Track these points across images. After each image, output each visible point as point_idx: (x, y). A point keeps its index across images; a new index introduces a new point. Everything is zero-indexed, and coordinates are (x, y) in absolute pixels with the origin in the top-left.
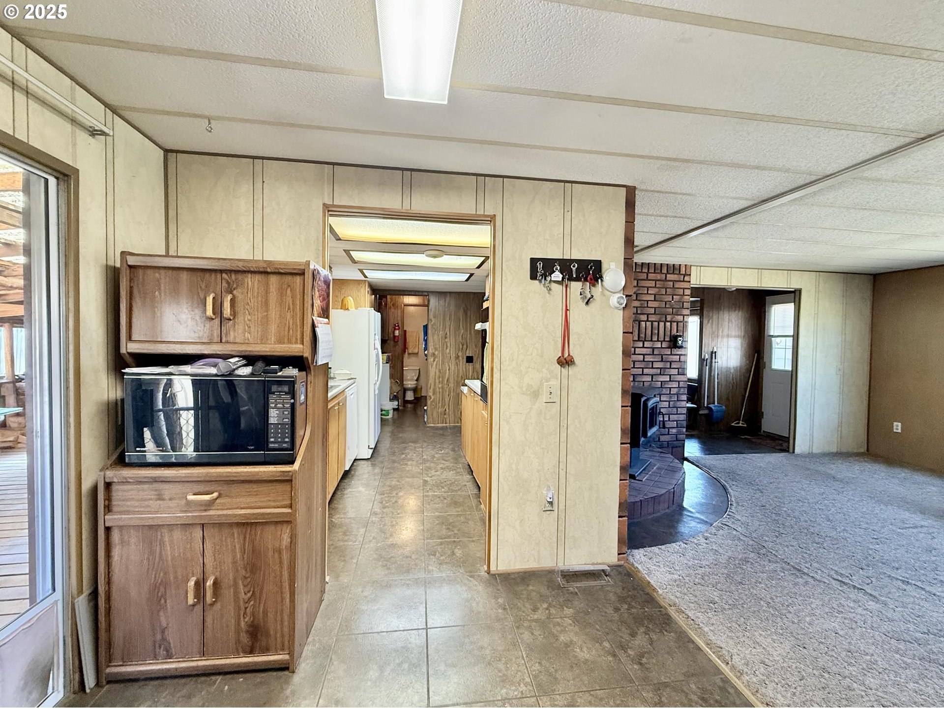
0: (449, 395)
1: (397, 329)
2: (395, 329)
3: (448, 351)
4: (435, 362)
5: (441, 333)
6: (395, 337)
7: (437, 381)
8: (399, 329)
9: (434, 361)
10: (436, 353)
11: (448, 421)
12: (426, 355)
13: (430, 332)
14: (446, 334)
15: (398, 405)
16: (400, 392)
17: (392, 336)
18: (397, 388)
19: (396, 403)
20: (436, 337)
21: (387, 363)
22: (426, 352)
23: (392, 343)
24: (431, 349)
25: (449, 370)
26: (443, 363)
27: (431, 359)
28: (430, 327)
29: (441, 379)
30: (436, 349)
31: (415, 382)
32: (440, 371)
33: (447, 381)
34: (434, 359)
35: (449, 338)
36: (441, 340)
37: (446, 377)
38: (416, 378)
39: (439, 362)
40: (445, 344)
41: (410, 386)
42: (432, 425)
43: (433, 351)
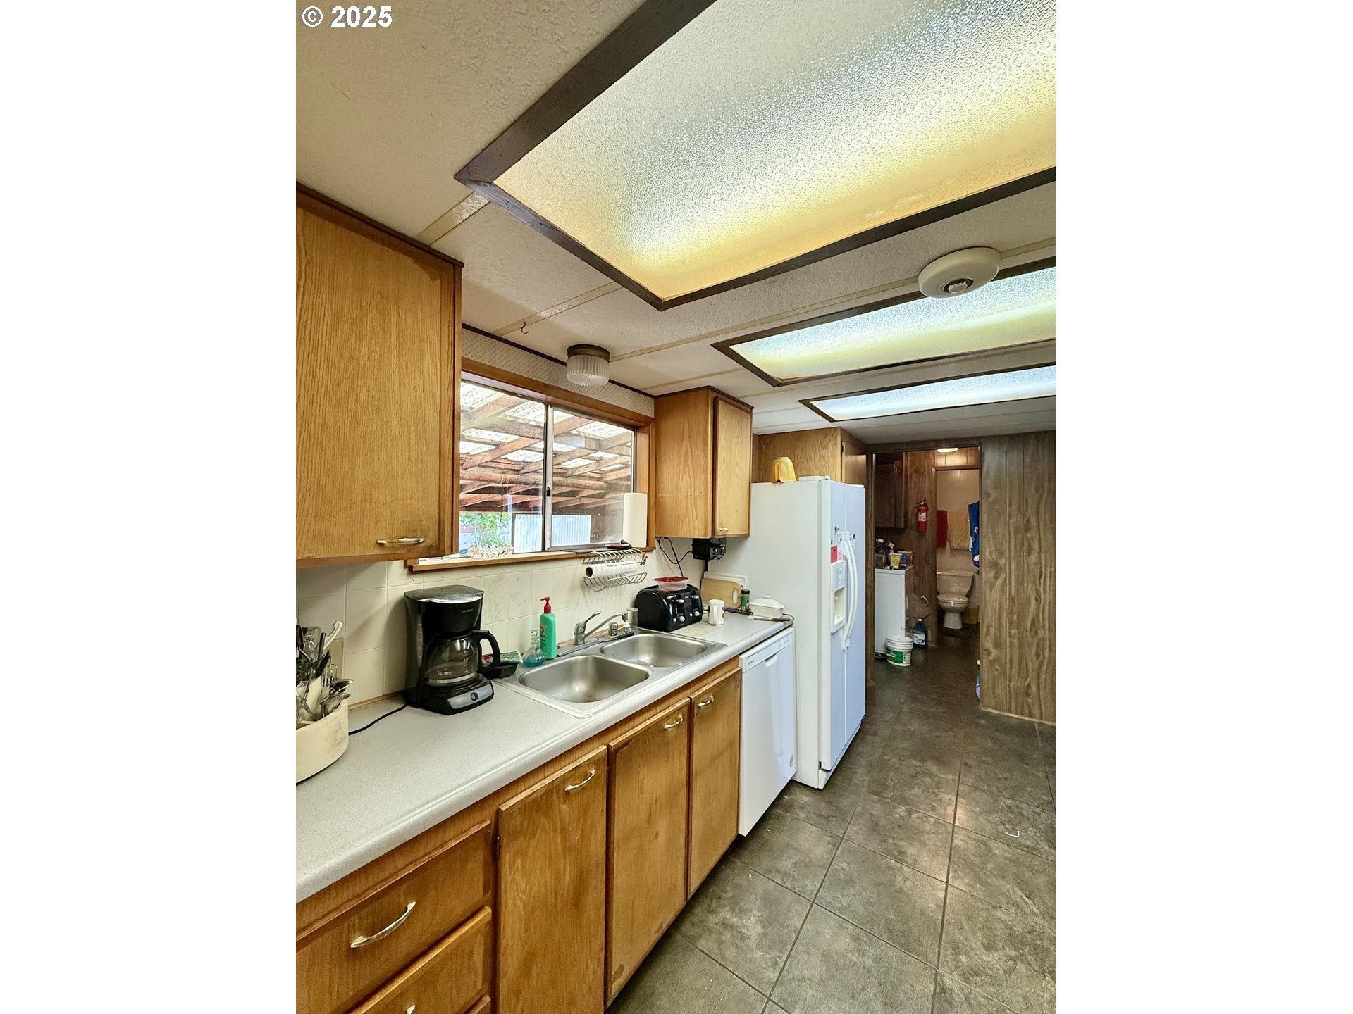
0: (1037, 655)
1: (923, 511)
2: (919, 511)
3: (1033, 558)
4: (999, 581)
5: (1013, 519)
6: (919, 523)
7: (1005, 622)
8: (926, 511)
9: (996, 577)
10: (1002, 562)
11: (1036, 712)
12: (976, 564)
13: (984, 518)
14: (1028, 522)
15: (926, 640)
16: (929, 619)
17: (914, 522)
18: (922, 611)
19: (922, 637)
20: (1000, 529)
21: (901, 568)
22: (976, 559)
23: (915, 533)
24: (988, 553)
25: (1036, 600)
26: (1020, 583)
27: (988, 574)
28: (984, 508)
29: (1015, 618)
30: (1001, 554)
31: (966, 599)
32: (1012, 600)
33: (1033, 624)
34: (996, 573)
35: (1035, 530)
36: (1016, 533)
37: (1031, 616)
38: (966, 590)
39: (1010, 580)
40: (1026, 544)
41: (952, 605)
42: (994, 711)
43: (995, 557)
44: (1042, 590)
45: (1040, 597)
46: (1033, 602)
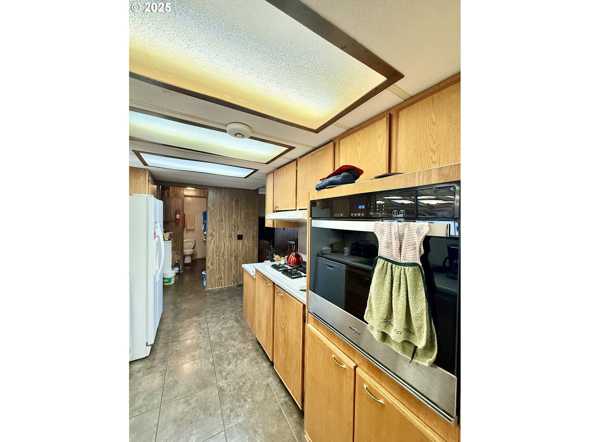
0: (224, 264)
1: (178, 214)
2: (176, 214)
3: (223, 231)
4: (213, 240)
5: (218, 218)
6: (176, 219)
7: (215, 255)
8: (179, 214)
9: (212, 239)
10: (214, 233)
11: (223, 284)
12: (205, 235)
13: (208, 217)
14: (222, 219)
15: (179, 270)
16: (180, 260)
17: (174, 218)
18: (178, 257)
19: (178, 269)
20: (213, 221)
21: (169, 240)
22: (205, 233)
23: (174, 224)
24: (209, 230)
25: (224, 246)
26: (219, 240)
27: (209, 238)
28: (208, 213)
29: (218, 253)
30: (214, 231)
31: (192, 250)
32: (217, 247)
33: (223, 254)
34: (212, 238)
35: (224, 222)
36: (218, 223)
37: (222, 251)
38: (192, 246)
39: (216, 240)
40: (221, 226)
41: (188, 253)
42: (210, 289)
43: (212, 232)
44: (226, 242)
45: (225, 245)
46: (223, 246)
